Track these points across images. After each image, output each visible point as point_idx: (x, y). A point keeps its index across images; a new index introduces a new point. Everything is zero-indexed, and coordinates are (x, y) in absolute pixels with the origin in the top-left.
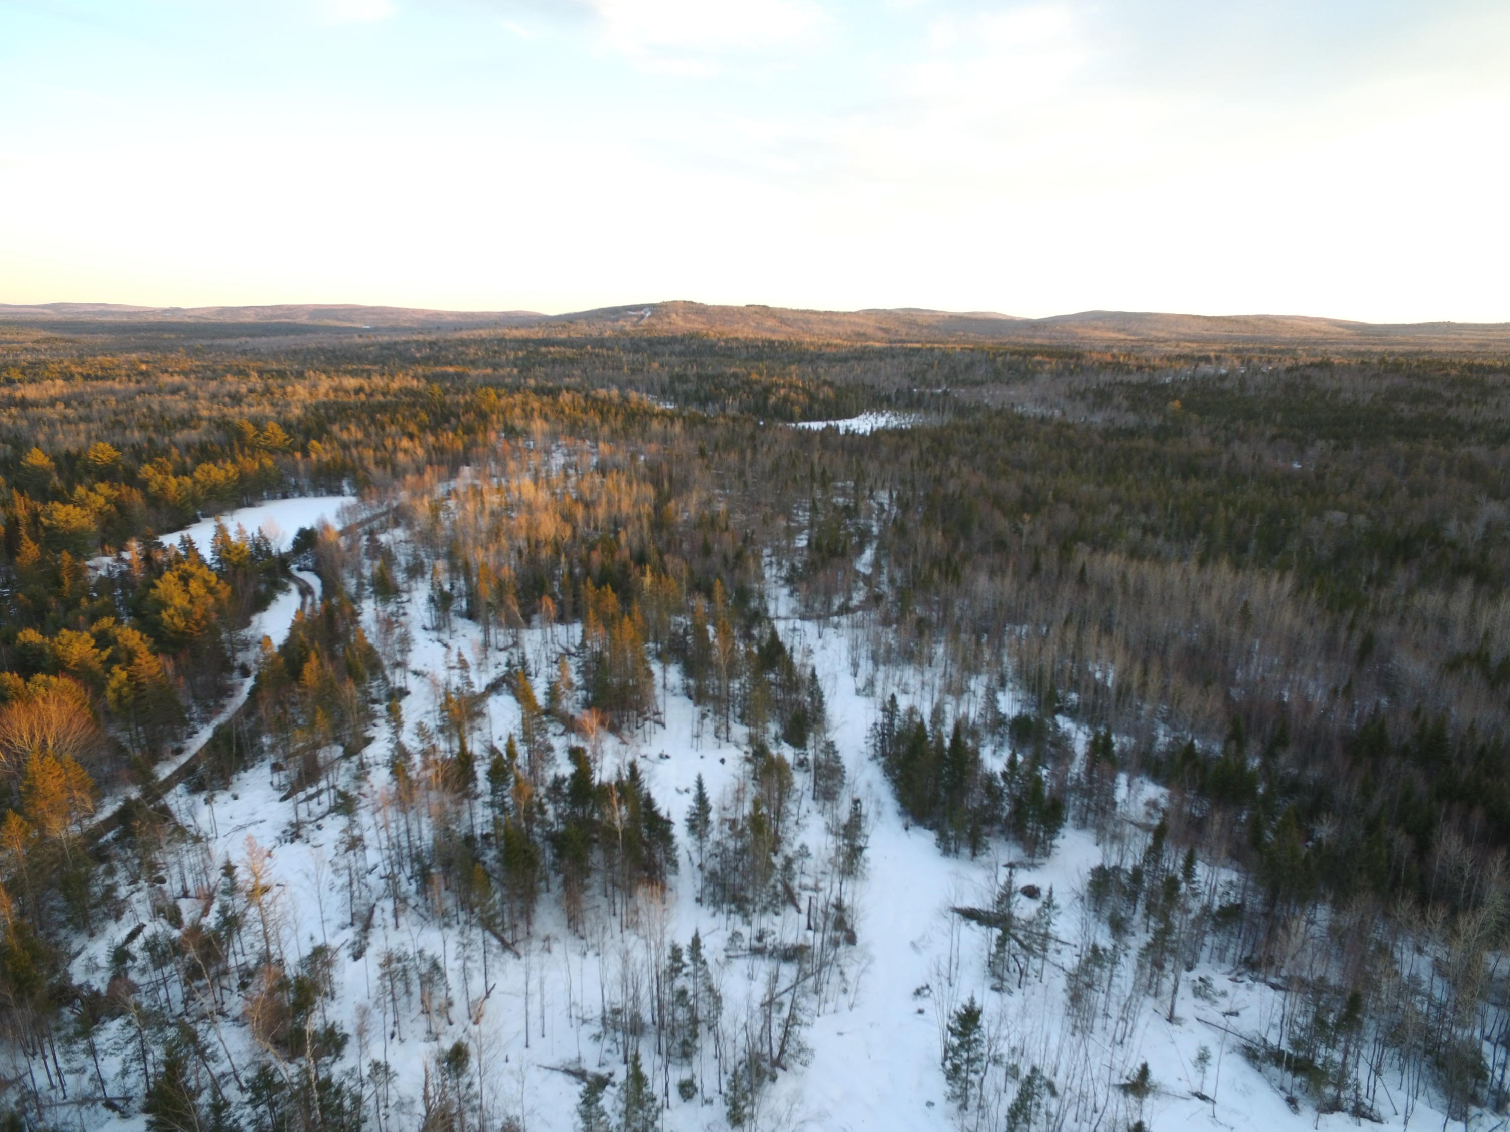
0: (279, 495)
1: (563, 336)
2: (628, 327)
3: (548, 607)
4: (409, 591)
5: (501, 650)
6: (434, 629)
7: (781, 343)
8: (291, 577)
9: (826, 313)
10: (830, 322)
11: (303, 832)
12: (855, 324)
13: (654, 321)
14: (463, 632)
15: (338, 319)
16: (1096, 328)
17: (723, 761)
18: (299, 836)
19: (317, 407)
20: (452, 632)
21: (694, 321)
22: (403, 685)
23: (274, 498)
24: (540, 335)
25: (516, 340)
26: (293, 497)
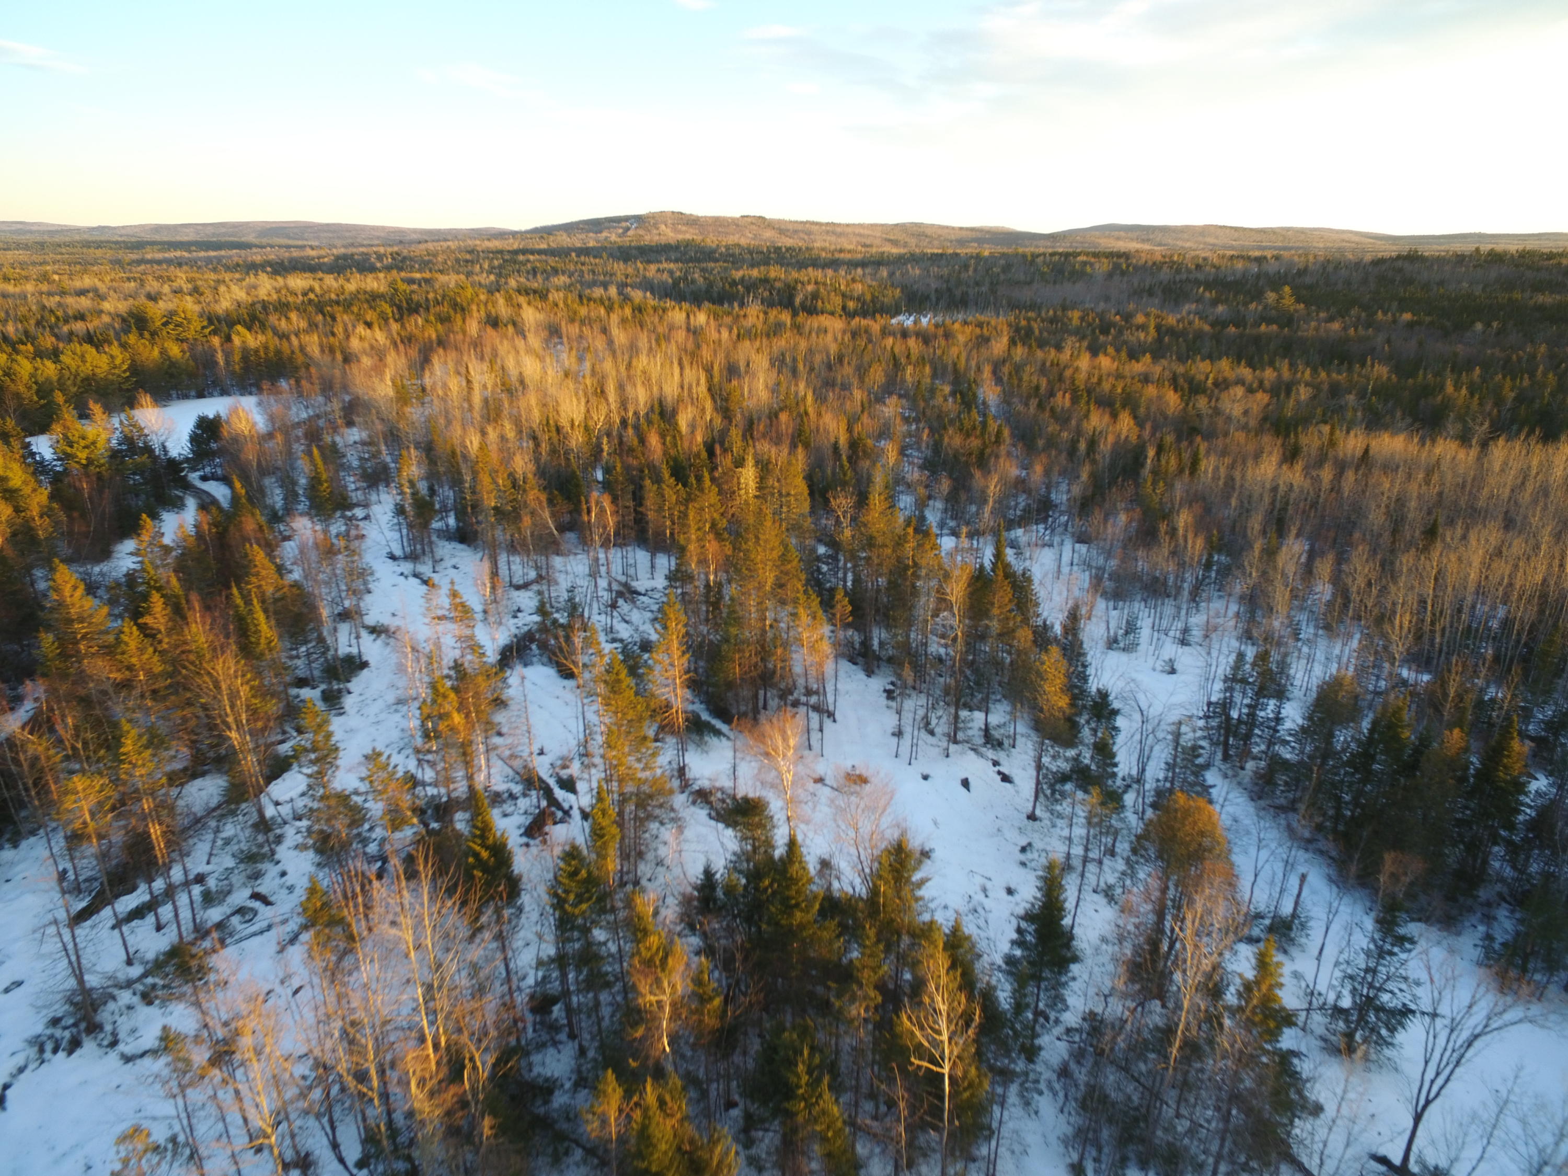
0: (193, 393)
1: (543, 246)
2: (613, 238)
3: (602, 511)
4: (366, 506)
5: (518, 588)
6: (406, 558)
7: (788, 249)
8: (187, 486)
9: (827, 224)
10: (834, 233)
11: (105, 1016)
12: (860, 235)
13: (641, 232)
14: (453, 561)
15: (289, 238)
16: (1118, 239)
17: (965, 783)
18: (94, 1028)
19: (253, 304)
20: (436, 562)
21: (685, 232)
22: (354, 651)
23: (186, 397)
24: (515, 247)
25: (489, 251)
26: (211, 395)
